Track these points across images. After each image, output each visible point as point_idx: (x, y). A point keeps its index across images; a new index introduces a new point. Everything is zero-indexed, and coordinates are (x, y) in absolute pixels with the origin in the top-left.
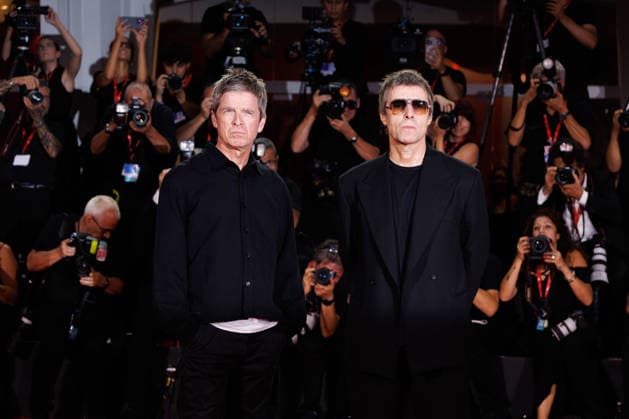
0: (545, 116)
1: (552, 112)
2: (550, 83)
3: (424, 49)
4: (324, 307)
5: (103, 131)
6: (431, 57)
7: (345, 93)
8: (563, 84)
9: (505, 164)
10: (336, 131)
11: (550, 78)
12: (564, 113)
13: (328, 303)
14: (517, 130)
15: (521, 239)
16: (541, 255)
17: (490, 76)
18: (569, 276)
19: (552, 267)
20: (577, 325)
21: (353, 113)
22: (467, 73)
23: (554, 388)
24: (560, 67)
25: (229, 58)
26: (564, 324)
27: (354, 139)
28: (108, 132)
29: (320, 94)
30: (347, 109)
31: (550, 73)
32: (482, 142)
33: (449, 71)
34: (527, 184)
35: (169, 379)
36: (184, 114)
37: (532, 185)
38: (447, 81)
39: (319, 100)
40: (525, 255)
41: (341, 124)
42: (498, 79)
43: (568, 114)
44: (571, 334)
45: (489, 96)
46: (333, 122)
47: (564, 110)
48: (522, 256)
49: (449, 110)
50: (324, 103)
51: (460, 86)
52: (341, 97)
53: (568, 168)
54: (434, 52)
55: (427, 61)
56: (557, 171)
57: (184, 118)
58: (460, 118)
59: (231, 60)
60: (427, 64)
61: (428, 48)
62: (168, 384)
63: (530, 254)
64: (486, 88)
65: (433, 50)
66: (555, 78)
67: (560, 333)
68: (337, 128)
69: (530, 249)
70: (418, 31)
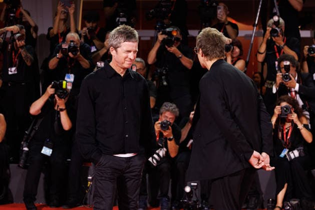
0: (275, 46)
1: (278, 45)
2: (277, 28)
3: (216, 12)
4: (169, 142)
5: (55, 58)
6: (220, 16)
7: (175, 34)
8: (283, 30)
9: (260, 70)
10: (170, 53)
11: (277, 26)
12: (282, 46)
13: (170, 140)
14: (262, 54)
15: (277, 107)
16: (287, 115)
17: (251, 27)
18: (300, 126)
19: (292, 121)
20: (300, 154)
21: (179, 43)
22: (239, 25)
23: (286, 185)
24: (281, 21)
25: (118, 19)
26: (293, 152)
27: (180, 56)
28: (58, 58)
29: (162, 34)
30: (175, 41)
31: (277, 23)
32: (247, 60)
33: (230, 23)
34: (268, 81)
35: (89, 183)
36: (96, 48)
37: (270, 82)
38: (229, 28)
39: (161, 37)
40: (278, 115)
41: (173, 49)
42: (255, 28)
43: (284, 45)
44: (295, 158)
45: (251, 36)
46: (169, 49)
47: (282, 44)
48: (277, 116)
49: (229, 43)
50: (164, 39)
51: (236, 30)
52: (173, 36)
53: (287, 74)
54: (222, 14)
55: (218, 18)
56: (282, 75)
57: (95, 50)
58: (235, 47)
59: (119, 20)
60: (218, 19)
61: (219, 11)
62: (88, 185)
63: (281, 114)
64: (249, 32)
65: (221, 13)
66: (279, 26)
67: (290, 157)
68: (171, 51)
69: (282, 112)
70: (214, 4)
